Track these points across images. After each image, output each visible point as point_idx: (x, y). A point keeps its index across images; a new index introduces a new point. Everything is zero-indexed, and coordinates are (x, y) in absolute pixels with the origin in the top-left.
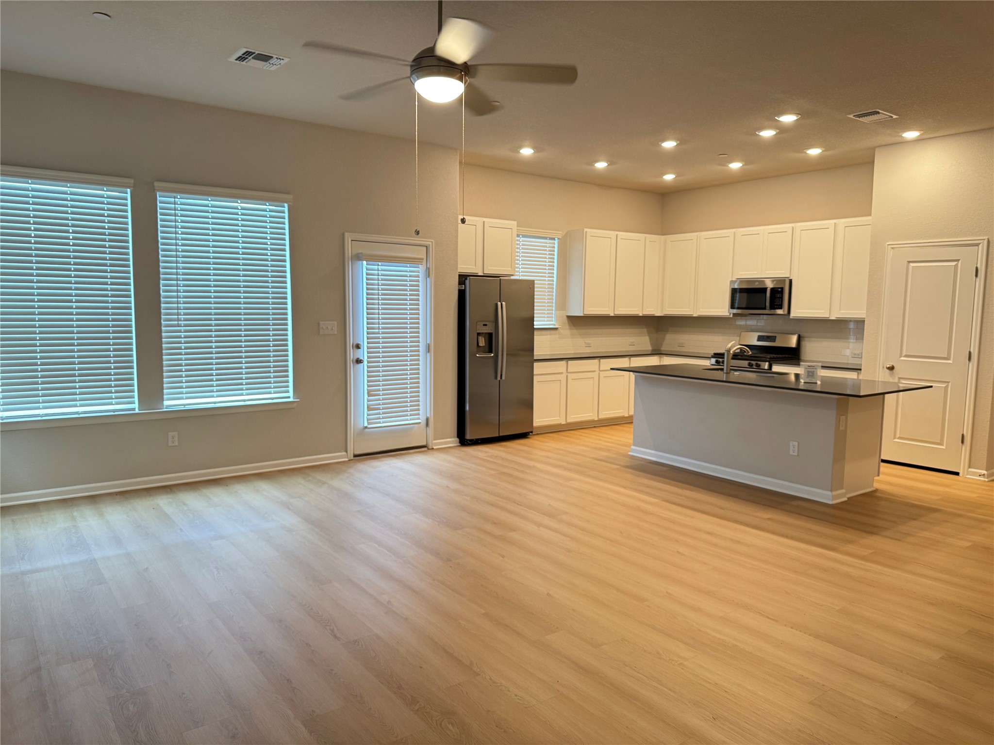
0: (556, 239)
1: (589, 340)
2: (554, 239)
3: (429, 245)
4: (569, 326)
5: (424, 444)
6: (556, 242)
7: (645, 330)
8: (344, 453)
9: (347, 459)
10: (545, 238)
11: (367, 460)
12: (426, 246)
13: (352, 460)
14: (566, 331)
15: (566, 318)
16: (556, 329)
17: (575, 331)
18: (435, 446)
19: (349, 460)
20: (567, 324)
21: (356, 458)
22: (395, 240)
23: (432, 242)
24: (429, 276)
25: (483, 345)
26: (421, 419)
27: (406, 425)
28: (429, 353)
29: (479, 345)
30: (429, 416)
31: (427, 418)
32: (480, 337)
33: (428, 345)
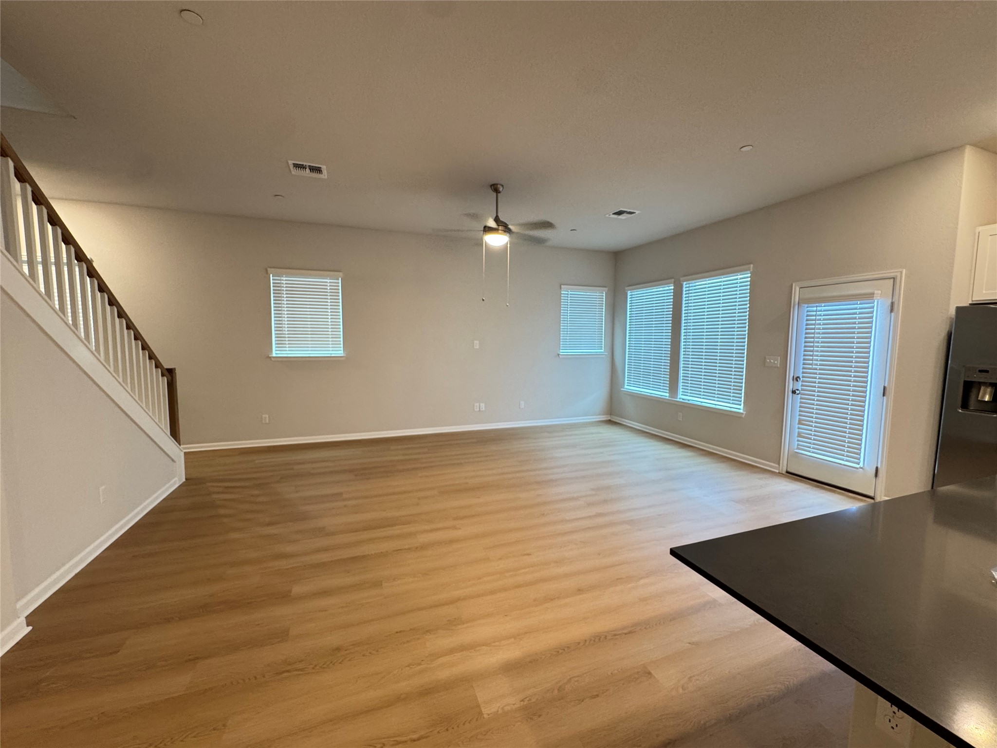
3: (897, 276)
5: (872, 494)
8: (777, 466)
9: (777, 471)
11: (798, 481)
12: (894, 278)
13: (783, 474)
19: (779, 473)
21: (788, 474)
22: (849, 279)
23: (901, 272)
24: (892, 311)
25: (987, 398)
26: (861, 465)
27: (840, 464)
28: (885, 397)
29: (979, 399)
30: (879, 466)
31: (877, 468)
32: (982, 388)
33: (885, 388)
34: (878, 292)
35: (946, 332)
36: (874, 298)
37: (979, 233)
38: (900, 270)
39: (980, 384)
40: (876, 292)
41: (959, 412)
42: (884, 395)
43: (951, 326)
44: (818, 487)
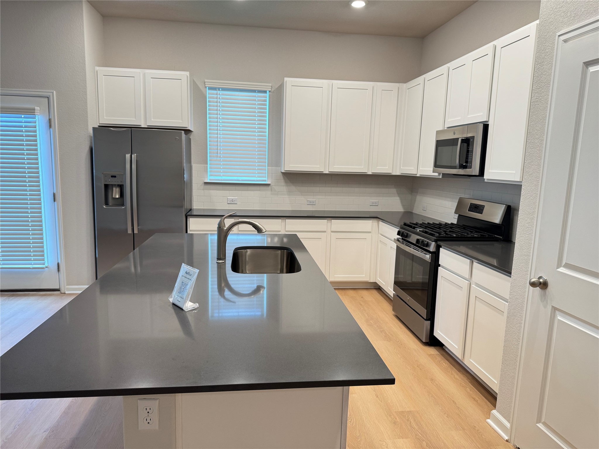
0: (268, 91)
1: (311, 199)
2: (265, 92)
3: (50, 96)
4: (286, 182)
5: (57, 287)
6: (268, 95)
7: (394, 190)
10: (254, 91)
12: (48, 97)
14: (282, 187)
15: (281, 174)
16: (268, 185)
17: (293, 188)
18: (67, 291)
20: (283, 181)
23: (53, 93)
24: (50, 126)
25: (117, 197)
26: (46, 265)
27: (29, 268)
28: (55, 202)
29: (114, 197)
30: (59, 262)
31: (58, 264)
32: (114, 189)
33: (54, 194)
34: (37, 108)
35: (89, 146)
36: (36, 113)
37: (97, 71)
38: (52, 91)
39: (113, 186)
40: (36, 108)
41: (105, 208)
42: (54, 201)
43: (91, 143)
44: (13, 295)
